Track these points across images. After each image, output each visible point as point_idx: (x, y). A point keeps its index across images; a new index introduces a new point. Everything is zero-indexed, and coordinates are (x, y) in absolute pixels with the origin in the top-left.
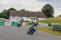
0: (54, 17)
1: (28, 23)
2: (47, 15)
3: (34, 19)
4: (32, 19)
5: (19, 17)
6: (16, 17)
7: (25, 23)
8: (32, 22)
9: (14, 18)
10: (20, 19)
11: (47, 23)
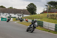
0: (37, 14)
1: (15, 19)
2: (31, 12)
3: (20, 15)
4: (18, 15)
5: (8, 14)
6: (5, 14)
7: (12, 18)
8: (19, 18)
9: (3, 14)
10: (8, 15)
11: (31, 19)
